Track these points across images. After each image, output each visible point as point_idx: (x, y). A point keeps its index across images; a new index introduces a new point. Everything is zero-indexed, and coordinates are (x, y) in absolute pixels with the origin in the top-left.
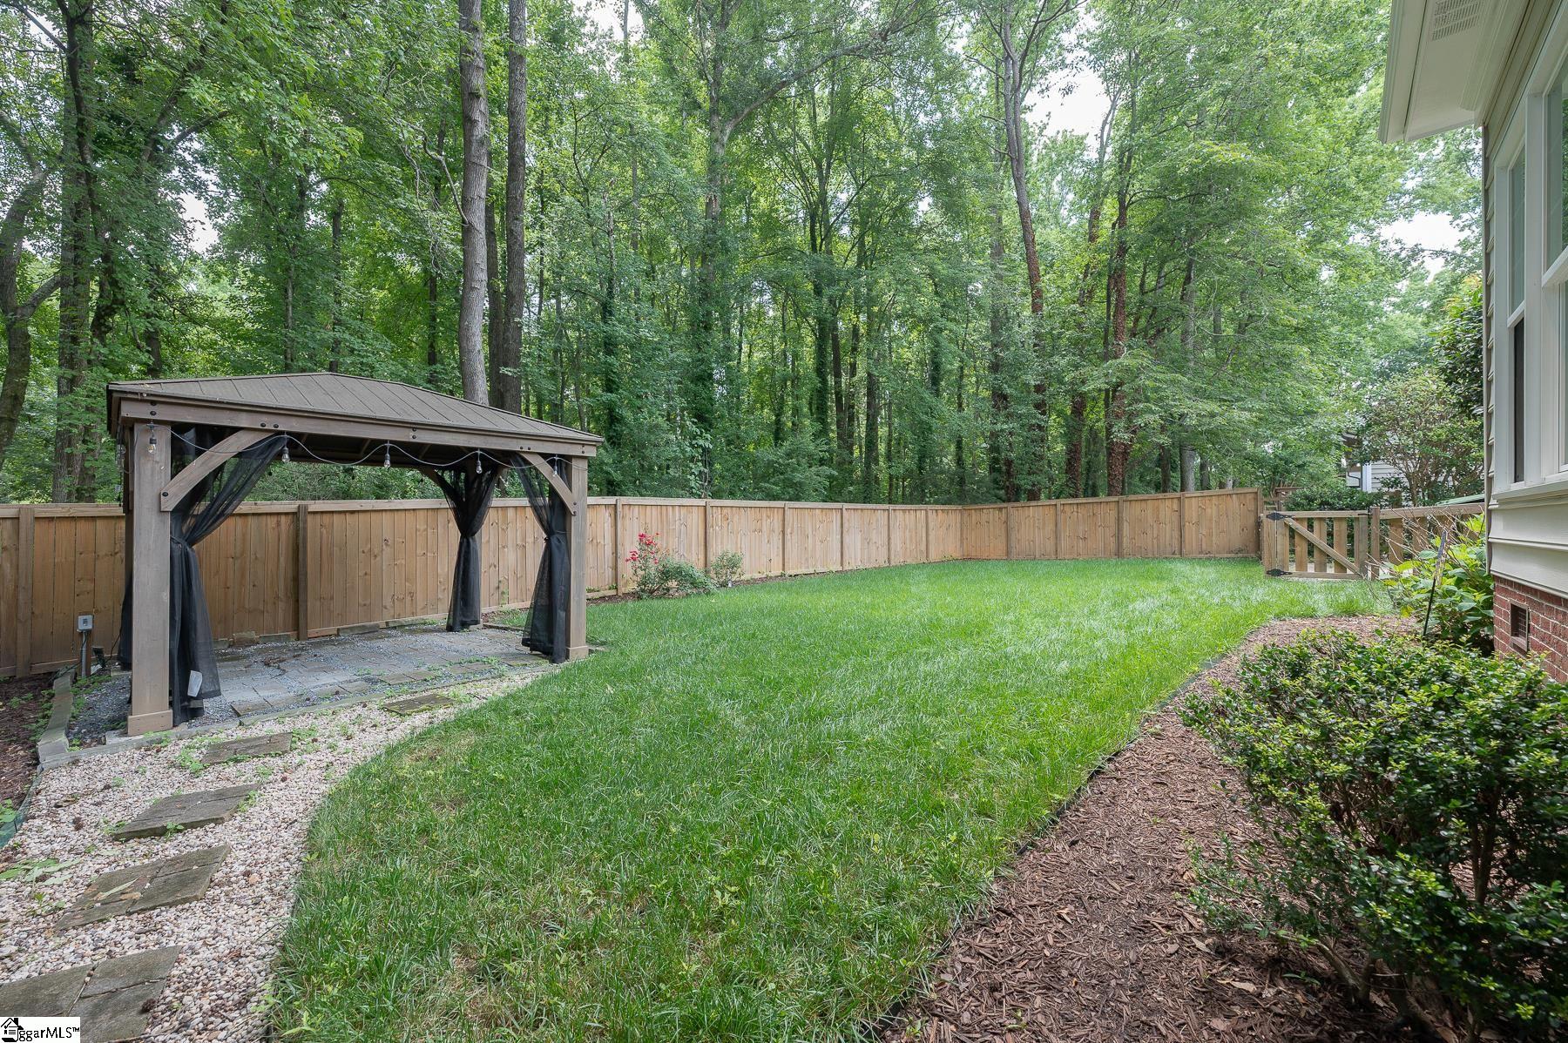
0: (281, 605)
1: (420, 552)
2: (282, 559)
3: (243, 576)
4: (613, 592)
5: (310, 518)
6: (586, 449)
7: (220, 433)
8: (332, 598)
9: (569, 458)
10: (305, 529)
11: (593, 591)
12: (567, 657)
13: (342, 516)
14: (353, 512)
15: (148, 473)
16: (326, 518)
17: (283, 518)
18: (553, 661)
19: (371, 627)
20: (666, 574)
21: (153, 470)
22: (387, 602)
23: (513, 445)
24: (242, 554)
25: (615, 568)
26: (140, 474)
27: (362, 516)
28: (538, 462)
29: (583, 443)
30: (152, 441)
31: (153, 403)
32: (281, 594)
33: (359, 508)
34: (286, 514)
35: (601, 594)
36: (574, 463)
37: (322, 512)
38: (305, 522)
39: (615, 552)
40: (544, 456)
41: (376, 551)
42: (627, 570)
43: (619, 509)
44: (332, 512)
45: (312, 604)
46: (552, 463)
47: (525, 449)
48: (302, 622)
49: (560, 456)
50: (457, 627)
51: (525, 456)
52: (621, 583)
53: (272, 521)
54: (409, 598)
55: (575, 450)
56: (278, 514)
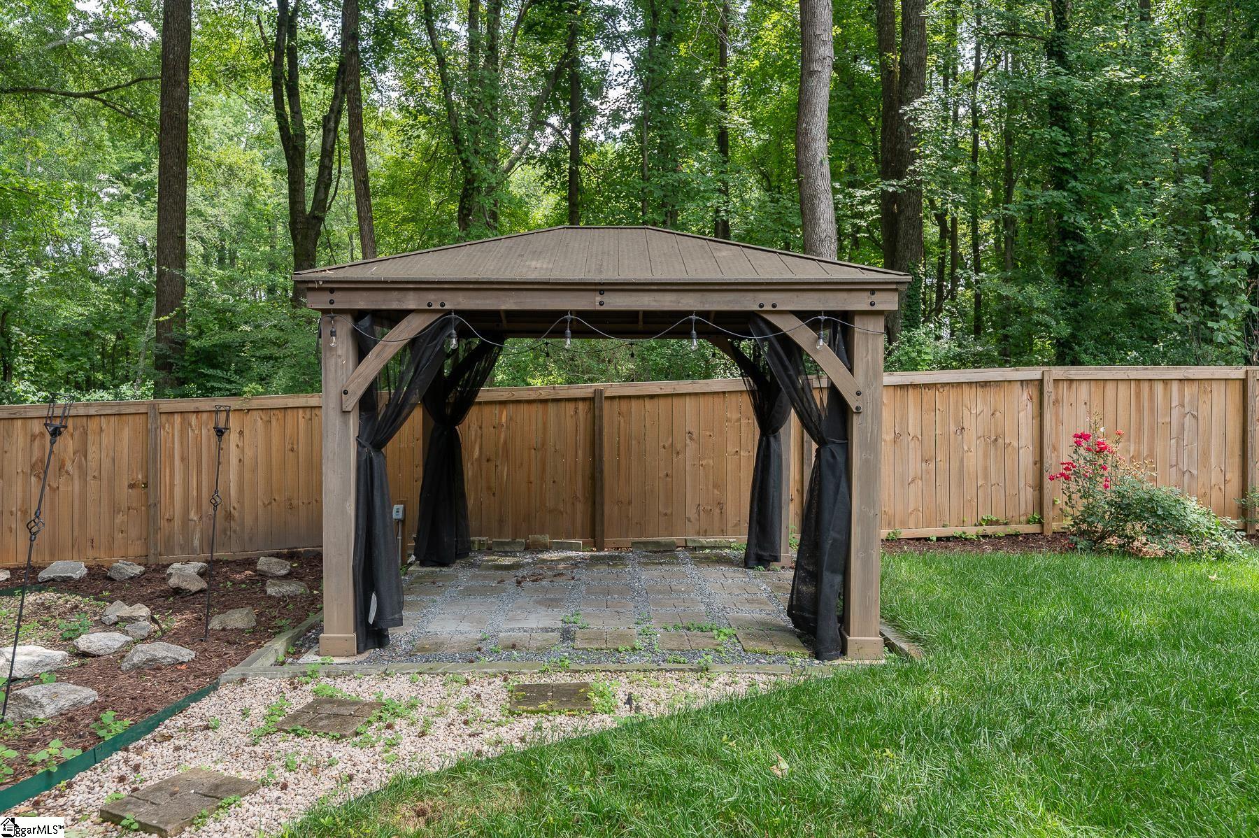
0: (580, 507)
1: (731, 449)
2: (580, 453)
3: (544, 470)
4: (1033, 528)
5: (606, 405)
6: (878, 297)
7: (394, 318)
8: (630, 503)
9: (848, 316)
10: (601, 417)
11: (997, 523)
12: (843, 652)
13: (641, 401)
14: (652, 397)
15: (333, 369)
16: (624, 404)
17: (581, 405)
18: (818, 655)
19: (666, 545)
20: (1125, 509)
21: (336, 364)
22: (691, 512)
23: (748, 303)
24: (543, 445)
25: (1040, 487)
26: (326, 370)
27: (662, 402)
28: (789, 326)
29: (872, 288)
30: (333, 334)
31: (332, 290)
32: (579, 494)
33: (658, 392)
34: (584, 399)
35: (1011, 529)
36: (859, 325)
37: (620, 397)
38: (601, 409)
39: (1040, 461)
40: (802, 315)
41: (679, 446)
42: (1056, 493)
43: (1049, 387)
44: (629, 397)
45: (610, 510)
46: (815, 326)
47: (768, 307)
48: (598, 528)
49: (827, 313)
50: (752, 562)
51: (769, 318)
52: (1049, 513)
53: (570, 408)
54: (717, 511)
55: (858, 302)
56: (575, 400)
